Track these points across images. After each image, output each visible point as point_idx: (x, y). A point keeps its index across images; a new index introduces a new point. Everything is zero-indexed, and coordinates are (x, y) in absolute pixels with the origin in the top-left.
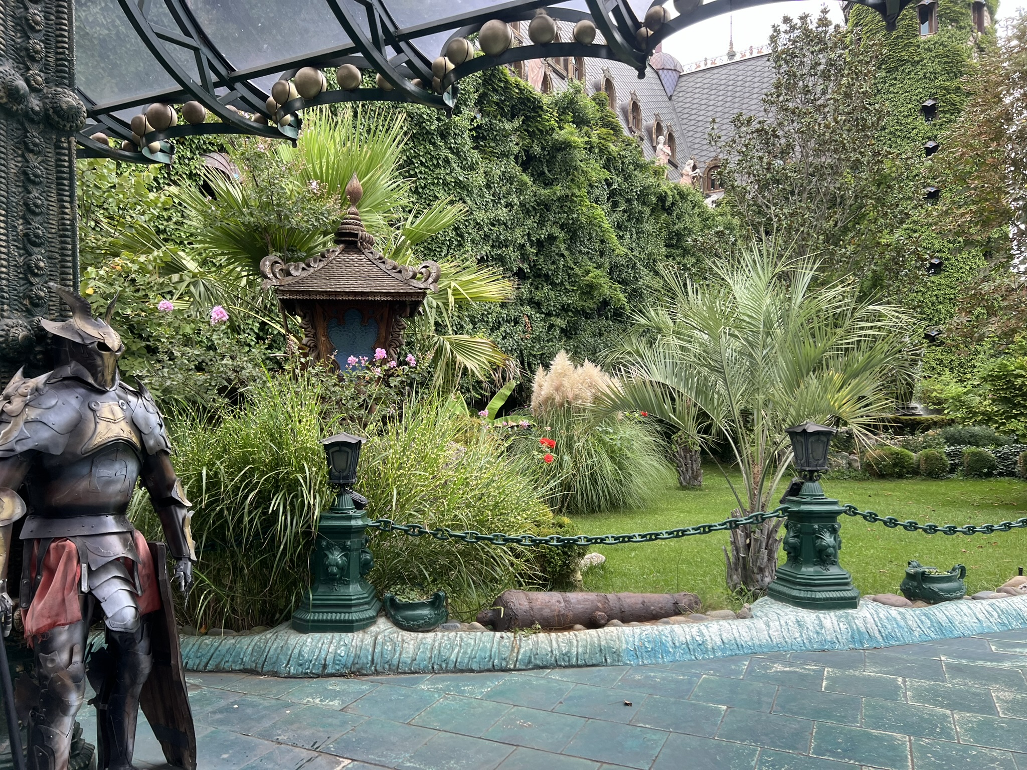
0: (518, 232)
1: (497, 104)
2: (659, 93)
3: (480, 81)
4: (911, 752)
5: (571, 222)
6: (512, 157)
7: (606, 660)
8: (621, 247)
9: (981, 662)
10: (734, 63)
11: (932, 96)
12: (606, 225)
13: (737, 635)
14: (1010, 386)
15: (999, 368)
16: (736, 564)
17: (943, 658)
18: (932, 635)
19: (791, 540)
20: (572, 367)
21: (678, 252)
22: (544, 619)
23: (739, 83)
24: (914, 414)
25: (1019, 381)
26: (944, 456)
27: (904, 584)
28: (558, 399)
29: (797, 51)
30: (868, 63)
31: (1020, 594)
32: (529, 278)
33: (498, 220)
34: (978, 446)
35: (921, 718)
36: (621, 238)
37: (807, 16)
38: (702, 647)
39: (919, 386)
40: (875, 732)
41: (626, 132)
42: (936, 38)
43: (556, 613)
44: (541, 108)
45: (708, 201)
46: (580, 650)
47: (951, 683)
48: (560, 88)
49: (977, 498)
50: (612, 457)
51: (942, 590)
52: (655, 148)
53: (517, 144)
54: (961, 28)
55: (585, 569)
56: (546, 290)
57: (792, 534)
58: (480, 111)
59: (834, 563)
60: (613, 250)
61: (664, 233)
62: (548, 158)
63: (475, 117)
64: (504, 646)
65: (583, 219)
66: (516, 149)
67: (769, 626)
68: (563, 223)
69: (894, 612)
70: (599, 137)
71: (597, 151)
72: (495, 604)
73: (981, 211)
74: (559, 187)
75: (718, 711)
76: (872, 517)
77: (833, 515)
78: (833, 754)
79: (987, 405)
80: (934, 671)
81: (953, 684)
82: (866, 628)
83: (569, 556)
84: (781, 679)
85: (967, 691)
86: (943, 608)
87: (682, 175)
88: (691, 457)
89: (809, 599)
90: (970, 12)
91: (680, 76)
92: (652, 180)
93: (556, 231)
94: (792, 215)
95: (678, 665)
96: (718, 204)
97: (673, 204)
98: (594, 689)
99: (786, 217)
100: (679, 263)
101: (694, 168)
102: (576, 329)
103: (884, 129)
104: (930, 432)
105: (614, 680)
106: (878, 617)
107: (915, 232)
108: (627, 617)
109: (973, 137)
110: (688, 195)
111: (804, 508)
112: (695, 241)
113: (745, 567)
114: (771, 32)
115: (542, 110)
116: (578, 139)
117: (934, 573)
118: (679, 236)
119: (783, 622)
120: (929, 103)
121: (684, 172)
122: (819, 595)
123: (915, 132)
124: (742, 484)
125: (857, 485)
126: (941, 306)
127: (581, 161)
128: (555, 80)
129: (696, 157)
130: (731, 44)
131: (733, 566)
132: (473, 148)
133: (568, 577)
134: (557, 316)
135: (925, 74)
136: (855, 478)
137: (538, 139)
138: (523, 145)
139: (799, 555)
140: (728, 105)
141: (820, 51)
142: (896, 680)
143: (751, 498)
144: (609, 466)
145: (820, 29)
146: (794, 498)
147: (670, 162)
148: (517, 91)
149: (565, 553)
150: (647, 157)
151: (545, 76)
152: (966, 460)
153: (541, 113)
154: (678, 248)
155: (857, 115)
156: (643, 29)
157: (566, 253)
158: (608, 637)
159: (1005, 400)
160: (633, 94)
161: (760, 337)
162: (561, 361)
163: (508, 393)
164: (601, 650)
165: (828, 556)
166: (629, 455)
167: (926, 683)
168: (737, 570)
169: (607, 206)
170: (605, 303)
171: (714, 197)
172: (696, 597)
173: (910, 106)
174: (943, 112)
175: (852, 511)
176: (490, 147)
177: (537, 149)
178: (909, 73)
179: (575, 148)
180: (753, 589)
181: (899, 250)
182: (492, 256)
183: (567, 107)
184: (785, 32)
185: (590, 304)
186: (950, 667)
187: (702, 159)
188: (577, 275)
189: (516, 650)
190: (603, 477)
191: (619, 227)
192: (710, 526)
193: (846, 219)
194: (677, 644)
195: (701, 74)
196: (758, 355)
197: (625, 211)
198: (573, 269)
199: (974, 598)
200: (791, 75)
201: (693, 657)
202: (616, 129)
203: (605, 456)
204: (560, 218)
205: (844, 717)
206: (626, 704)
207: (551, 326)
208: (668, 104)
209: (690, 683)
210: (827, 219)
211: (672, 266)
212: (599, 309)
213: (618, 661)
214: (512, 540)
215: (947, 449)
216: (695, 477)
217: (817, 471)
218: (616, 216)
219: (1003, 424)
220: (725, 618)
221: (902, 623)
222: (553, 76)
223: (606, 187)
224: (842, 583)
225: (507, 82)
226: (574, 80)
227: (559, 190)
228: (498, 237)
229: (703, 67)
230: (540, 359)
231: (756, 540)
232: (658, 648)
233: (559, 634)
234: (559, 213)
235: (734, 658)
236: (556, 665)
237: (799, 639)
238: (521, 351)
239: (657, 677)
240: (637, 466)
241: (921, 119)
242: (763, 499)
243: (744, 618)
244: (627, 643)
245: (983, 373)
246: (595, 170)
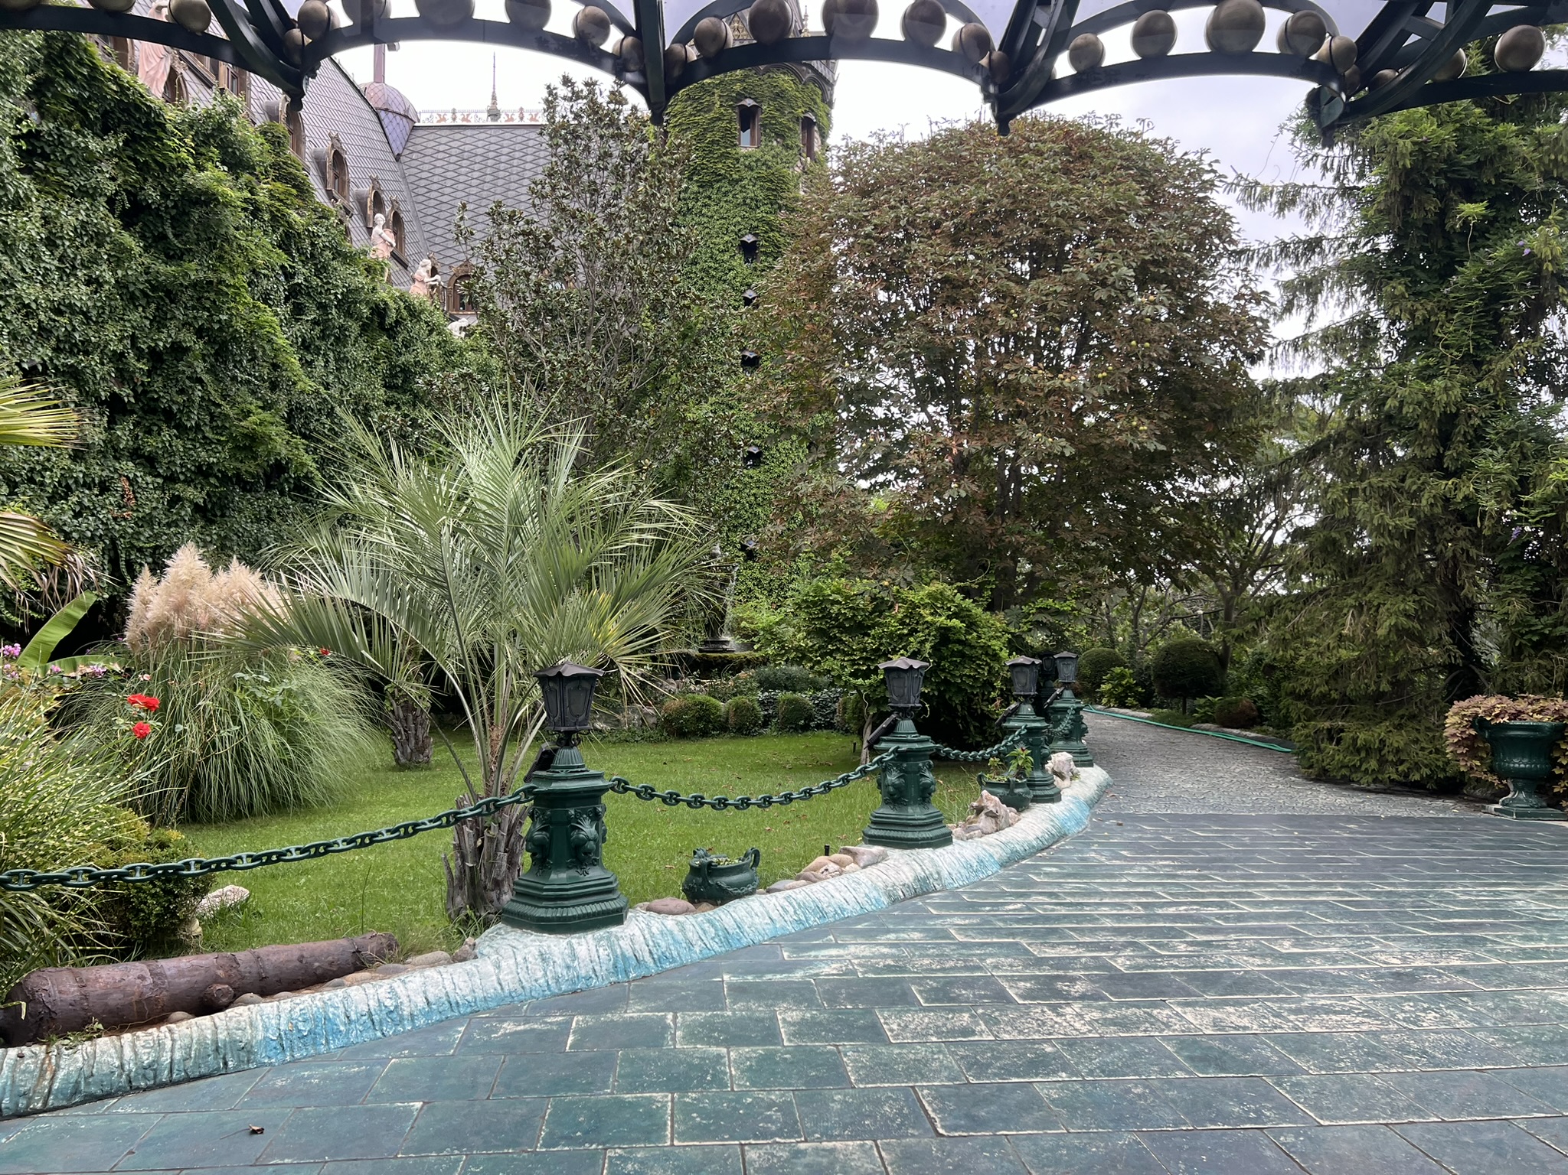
0: (111, 332)
1: (73, 102)
2: (379, 146)
3: (39, 55)
4: (672, 1115)
5: (216, 326)
6: (102, 200)
7: (226, 1064)
8: (307, 380)
9: (769, 976)
10: (496, 126)
11: (752, 230)
12: (281, 340)
13: (450, 988)
14: (826, 616)
15: (815, 591)
16: (461, 879)
17: (726, 977)
18: (716, 947)
19: (537, 835)
20: (207, 573)
21: (406, 397)
22: (110, 1012)
23: (503, 158)
24: (725, 651)
25: (835, 609)
26: (756, 706)
27: (687, 882)
28: (179, 625)
29: (581, 130)
30: (672, 167)
31: (821, 879)
32: (132, 412)
33: (71, 306)
34: (794, 691)
35: (691, 1066)
36: (307, 364)
37: (594, 84)
38: (394, 1015)
39: (731, 614)
40: (628, 1097)
41: (320, 197)
42: (759, 155)
43: (135, 998)
44: (162, 126)
45: (454, 328)
46: (178, 1055)
47: (733, 1010)
48: (200, 100)
49: (791, 758)
50: (277, 724)
51: (731, 885)
52: (370, 230)
53: (113, 179)
54: (787, 147)
55: (210, 915)
56: (166, 435)
57: (538, 826)
58: (39, 107)
59: (595, 863)
60: (294, 383)
61: (383, 366)
62: (174, 212)
63: (26, 117)
64: (24, 1072)
65: (240, 326)
66: (111, 188)
67: (499, 967)
68: (201, 327)
69: (670, 922)
70: (272, 197)
71: (266, 217)
72: (10, 998)
73: (800, 391)
74: (193, 265)
75: (408, 1112)
76: (647, 793)
77: (595, 795)
78: (570, 1140)
79: (801, 640)
80: (711, 997)
81: (734, 1011)
82: (634, 950)
83: (176, 896)
84: (510, 1044)
85: (750, 1018)
86: (731, 910)
87: (414, 280)
88: (415, 718)
89: (559, 919)
90: (799, 128)
91: (414, 128)
92: (361, 280)
93: (188, 338)
94: (569, 364)
95: (352, 1051)
96: (469, 332)
97: (397, 322)
98: (198, 1117)
99: (562, 367)
100: (406, 416)
101: (434, 272)
102: (224, 508)
103: (694, 262)
104: (742, 674)
105: (237, 1095)
106: (650, 932)
107: (731, 408)
108: (267, 987)
109: (791, 292)
110: (422, 312)
111: (555, 786)
112: (429, 384)
113: (472, 883)
114: (545, 94)
115: (164, 130)
116: (230, 190)
117: (723, 861)
118: (407, 373)
119: (520, 959)
120: (749, 238)
121: (416, 276)
122: (572, 912)
123: (732, 274)
124: (474, 755)
125: (650, 749)
126: (759, 510)
127: (237, 229)
128: (193, 87)
129: (437, 256)
130: (494, 98)
131: (456, 882)
132: (21, 171)
133: (174, 932)
134: (188, 482)
135: (745, 199)
136: (649, 740)
137: (155, 178)
138: (125, 182)
139: (549, 856)
140: (486, 186)
141: (612, 137)
142: (664, 1018)
143: (486, 776)
144: (270, 738)
145: (612, 106)
146: (544, 773)
147: (393, 254)
148: (114, 87)
149: (168, 892)
150: (357, 241)
151: (173, 74)
152: (781, 709)
153: (163, 135)
154: (404, 392)
155: (656, 236)
156: (296, 32)
157: (206, 378)
158: (232, 1025)
159: (821, 633)
160: (335, 139)
161: (504, 535)
162: (187, 561)
163: (80, 614)
164: (217, 1049)
165: (587, 853)
166: (307, 718)
167: (701, 1015)
168: (461, 888)
169: (284, 310)
170: (279, 468)
171: (464, 322)
172: (390, 938)
173: (726, 238)
174: (765, 253)
175: (622, 786)
176: (57, 174)
177: (152, 194)
178: (726, 194)
179: (226, 205)
180: (484, 914)
181: (709, 431)
182: (56, 367)
183: (212, 136)
184: (565, 98)
185: (249, 467)
186: (733, 988)
187: (448, 261)
188: (227, 416)
189: (48, 1076)
190: (259, 758)
191: (306, 346)
192: (415, 825)
193: (644, 379)
194: (353, 1017)
195: (448, 132)
196: (502, 563)
197: (315, 322)
198: (219, 406)
199: (769, 892)
200: (573, 161)
201: (379, 1034)
202: (303, 190)
203: (265, 722)
204: (195, 318)
205: (591, 1084)
206: (254, 1132)
207: (175, 500)
208: (394, 166)
209: (369, 1075)
210: (619, 376)
211: (394, 419)
212: (268, 478)
213: (248, 1061)
214: (51, 880)
215: (761, 695)
216: (421, 749)
217: (577, 732)
218: (301, 328)
219: (819, 662)
220: (433, 964)
221: (680, 937)
222: (188, 76)
223: (282, 278)
224: (606, 890)
225: (94, 68)
226: (228, 91)
227: (194, 270)
228: (69, 335)
229: (449, 122)
230: (152, 555)
231: (491, 839)
232: (322, 1027)
233: (139, 1033)
234: (194, 308)
235: (444, 1024)
236: (131, 1088)
237: (542, 981)
238: (113, 540)
239: (314, 1075)
240: (321, 737)
241: (739, 258)
242: (504, 778)
243: (464, 960)
244: (266, 1029)
245: (799, 598)
246: (263, 247)
